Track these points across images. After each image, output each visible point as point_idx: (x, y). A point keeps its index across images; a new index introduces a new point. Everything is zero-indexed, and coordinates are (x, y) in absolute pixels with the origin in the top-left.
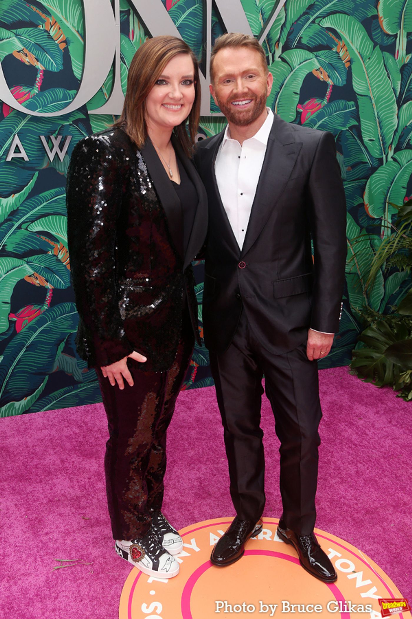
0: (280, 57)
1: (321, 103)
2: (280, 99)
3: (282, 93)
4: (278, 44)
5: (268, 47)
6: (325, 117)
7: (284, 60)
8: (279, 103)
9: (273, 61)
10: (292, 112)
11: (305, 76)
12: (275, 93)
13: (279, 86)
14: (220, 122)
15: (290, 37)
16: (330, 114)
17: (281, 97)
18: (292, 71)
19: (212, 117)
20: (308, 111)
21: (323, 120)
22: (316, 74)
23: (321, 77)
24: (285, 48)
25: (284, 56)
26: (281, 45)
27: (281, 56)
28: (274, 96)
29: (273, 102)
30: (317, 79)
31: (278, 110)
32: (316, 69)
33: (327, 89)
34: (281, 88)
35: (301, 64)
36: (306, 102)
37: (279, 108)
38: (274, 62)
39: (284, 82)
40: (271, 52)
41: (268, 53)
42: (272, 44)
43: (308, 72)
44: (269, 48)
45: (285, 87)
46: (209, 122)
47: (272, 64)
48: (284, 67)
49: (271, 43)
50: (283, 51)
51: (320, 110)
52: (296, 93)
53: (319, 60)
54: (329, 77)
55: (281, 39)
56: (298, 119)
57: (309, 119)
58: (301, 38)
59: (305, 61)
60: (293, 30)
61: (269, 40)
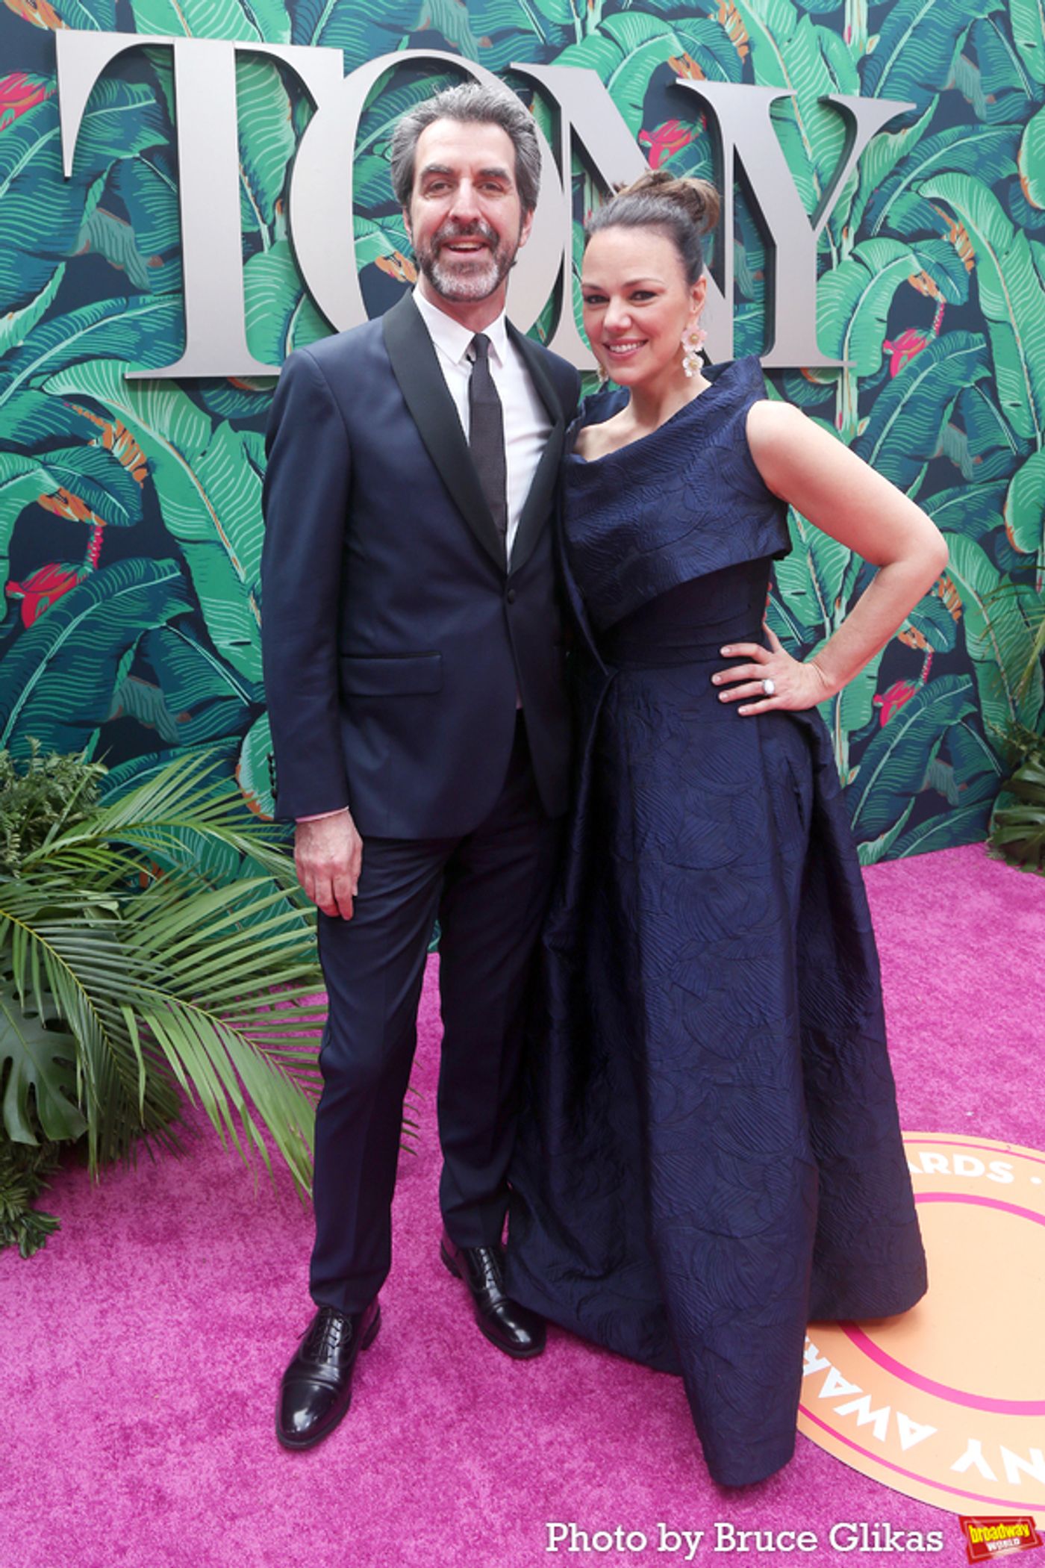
0: (850, 253)
1: (924, 338)
2: (852, 332)
3: (856, 320)
4: (848, 230)
5: (830, 235)
6: (932, 363)
7: (857, 259)
8: (852, 338)
9: (839, 261)
10: (875, 355)
11: (895, 288)
12: (843, 320)
13: (850, 308)
15: (867, 217)
16: (942, 358)
17: (856, 328)
18: (873, 278)
20: (904, 352)
21: (930, 369)
22: (916, 284)
23: (925, 289)
24: (860, 238)
25: (858, 251)
26: (852, 231)
27: (854, 251)
28: (842, 327)
29: (839, 338)
30: (917, 293)
31: (850, 353)
32: (915, 273)
33: (935, 310)
34: (853, 311)
35: (887, 265)
36: (900, 337)
37: (852, 349)
38: (842, 264)
39: (858, 299)
40: (834, 244)
41: (830, 247)
42: (837, 230)
43: (901, 280)
44: (833, 237)
45: (861, 308)
47: (837, 267)
48: (857, 272)
49: (835, 229)
50: (856, 243)
51: (925, 350)
52: (881, 321)
53: (919, 258)
54: (938, 288)
55: (853, 222)
56: (886, 369)
57: (906, 368)
58: (886, 218)
59: (896, 259)
60: (874, 203)
61: (831, 222)
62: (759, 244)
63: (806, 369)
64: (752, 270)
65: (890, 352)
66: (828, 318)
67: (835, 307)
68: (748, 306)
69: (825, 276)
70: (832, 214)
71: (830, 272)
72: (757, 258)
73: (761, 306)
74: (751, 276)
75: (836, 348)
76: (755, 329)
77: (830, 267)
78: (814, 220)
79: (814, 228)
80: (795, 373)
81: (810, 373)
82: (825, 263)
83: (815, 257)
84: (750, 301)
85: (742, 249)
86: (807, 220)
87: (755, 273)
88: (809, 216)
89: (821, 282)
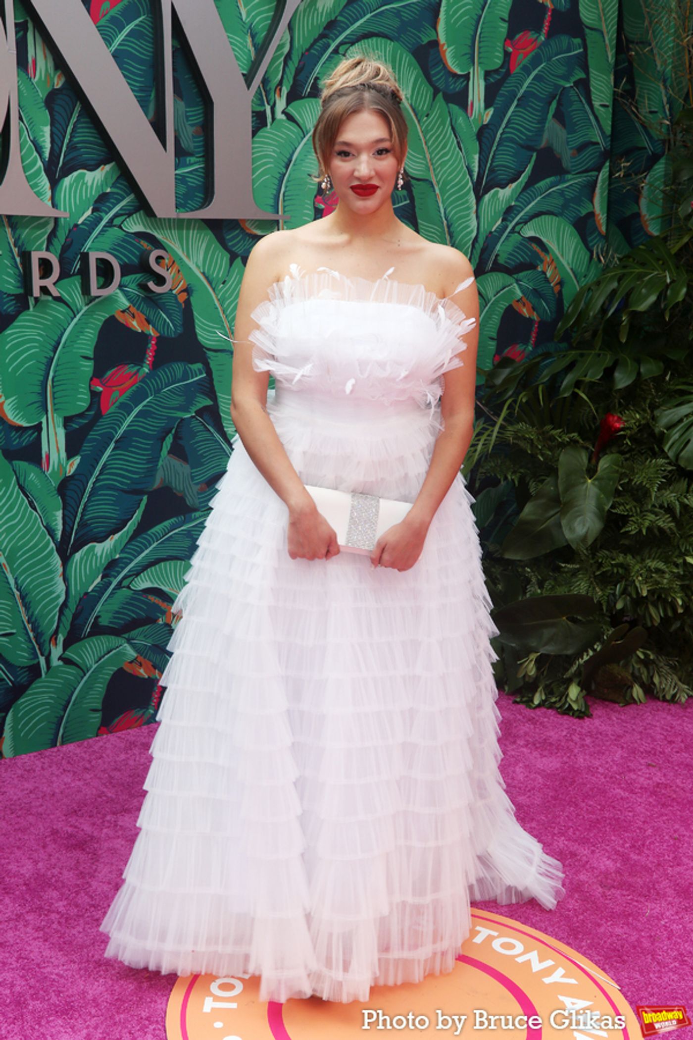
0: (283, 112)
2: (286, 187)
3: (290, 175)
4: (280, 90)
5: (263, 93)
7: (290, 118)
8: (286, 194)
9: (273, 119)
12: (278, 176)
13: (284, 164)
14: (188, 229)
15: (298, 78)
17: (288, 184)
18: (305, 136)
19: (174, 219)
24: (292, 97)
25: (291, 110)
26: (285, 91)
27: (286, 110)
28: (276, 182)
29: (274, 192)
31: (284, 207)
34: (287, 167)
37: (286, 203)
38: (275, 122)
39: (292, 155)
40: (268, 104)
41: (264, 105)
42: (270, 89)
44: (266, 95)
45: (294, 165)
46: (170, 229)
47: (271, 125)
48: (291, 131)
49: (268, 88)
50: (289, 102)
55: (285, 81)
58: (317, 79)
60: (304, 65)
61: (265, 81)
62: (198, 100)
63: (244, 221)
64: (192, 125)
65: (322, 206)
66: (263, 174)
67: (270, 163)
68: (188, 159)
69: (260, 133)
70: (266, 72)
71: (264, 129)
72: (196, 113)
73: (201, 159)
74: (190, 130)
75: (271, 202)
76: (195, 181)
77: (266, 125)
78: (248, 79)
79: (249, 87)
80: (234, 224)
81: (247, 225)
82: (259, 121)
83: (250, 114)
84: (191, 155)
85: (182, 104)
86: (242, 79)
87: (194, 128)
88: (243, 75)
89: (256, 139)
